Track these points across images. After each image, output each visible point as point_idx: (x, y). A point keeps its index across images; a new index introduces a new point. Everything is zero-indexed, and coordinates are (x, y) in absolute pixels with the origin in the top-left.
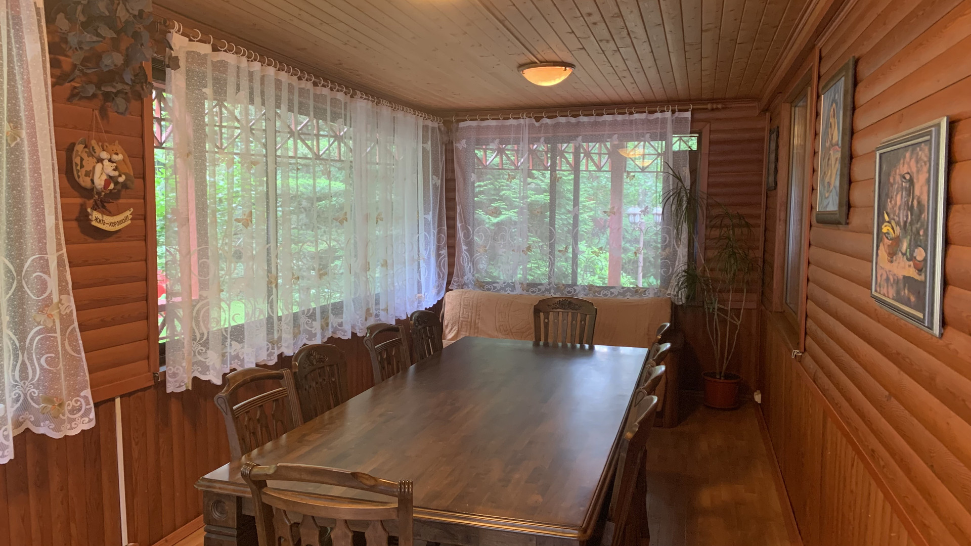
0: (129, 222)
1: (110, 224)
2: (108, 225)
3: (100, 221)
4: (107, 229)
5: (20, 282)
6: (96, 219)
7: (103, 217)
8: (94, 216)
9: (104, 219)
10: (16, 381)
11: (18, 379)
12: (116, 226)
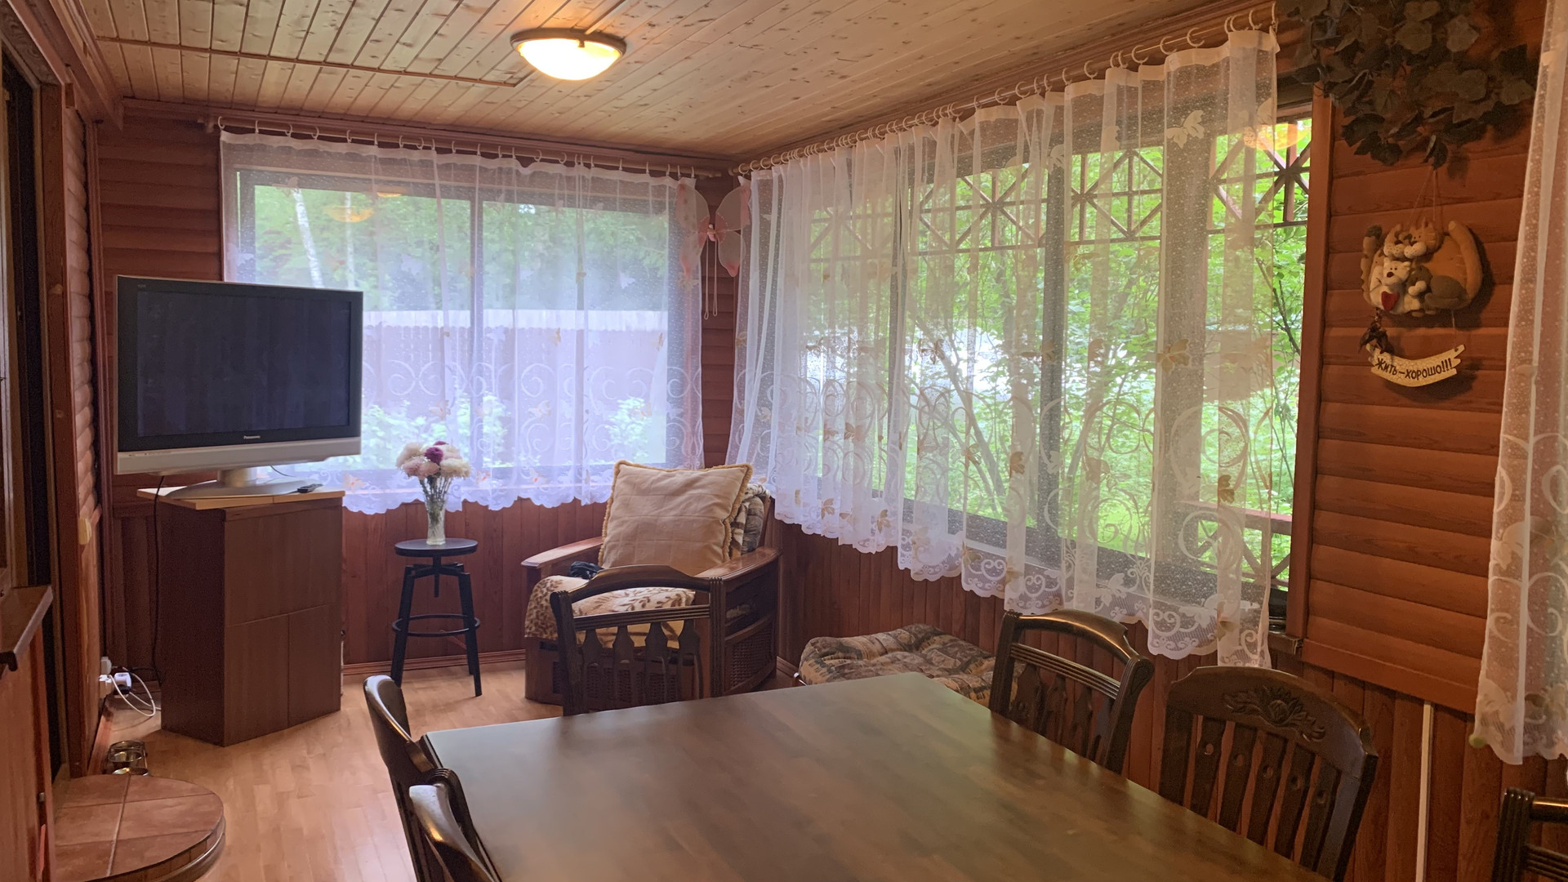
0: (1454, 372)
1: (1408, 374)
2: (1403, 376)
3: (1386, 367)
4: (1399, 382)
6: (1380, 364)
7: (1392, 360)
8: (1376, 358)
9: (1395, 364)
12: (1421, 377)
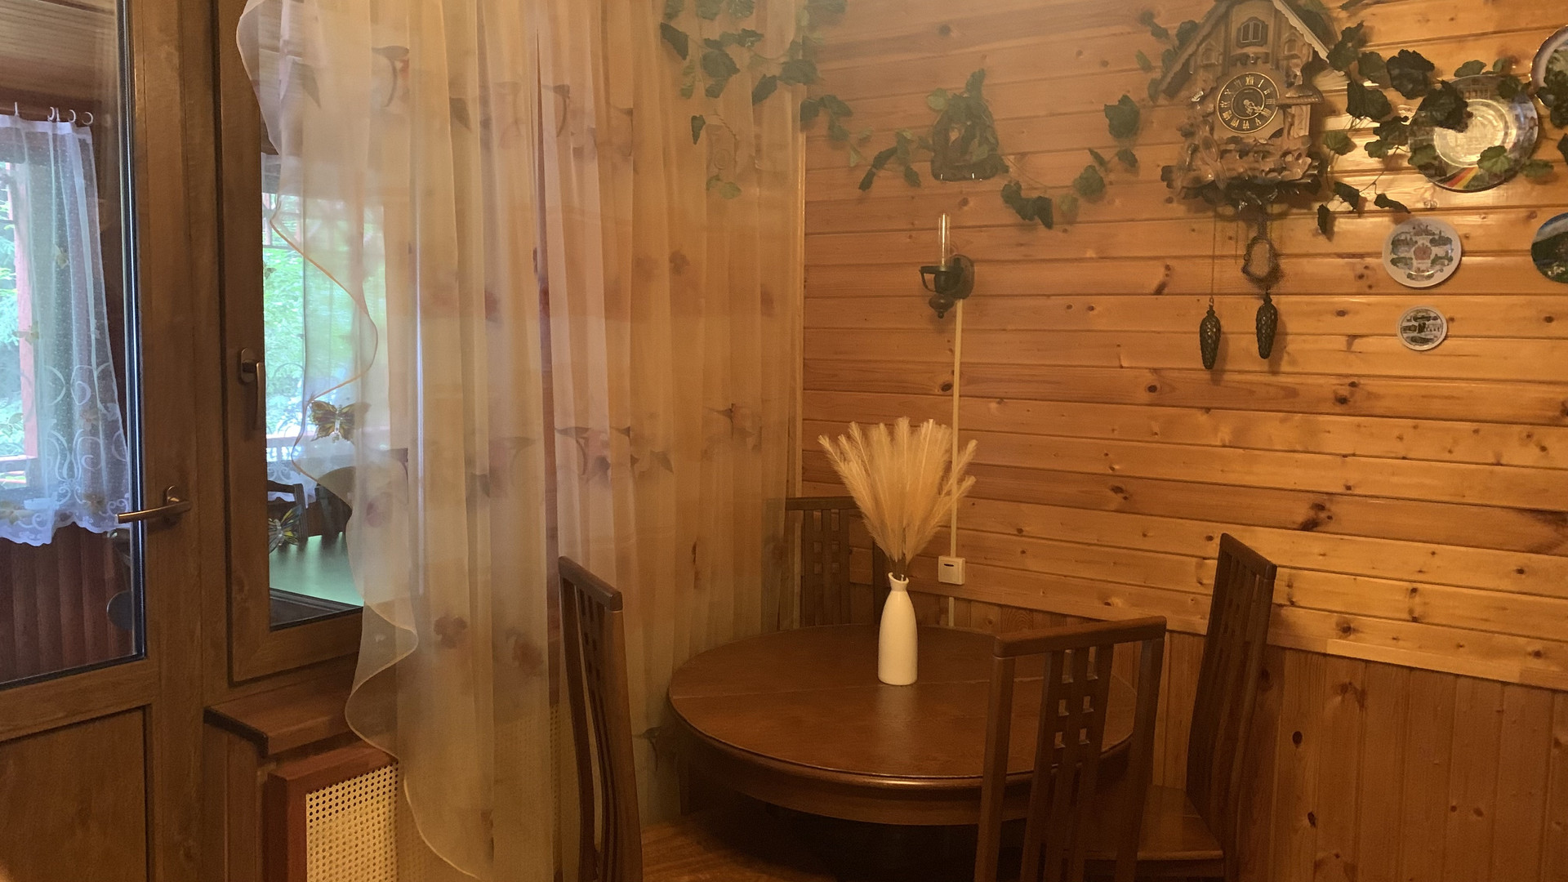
5: (68, 390)
10: (64, 478)
11: (65, 476)
